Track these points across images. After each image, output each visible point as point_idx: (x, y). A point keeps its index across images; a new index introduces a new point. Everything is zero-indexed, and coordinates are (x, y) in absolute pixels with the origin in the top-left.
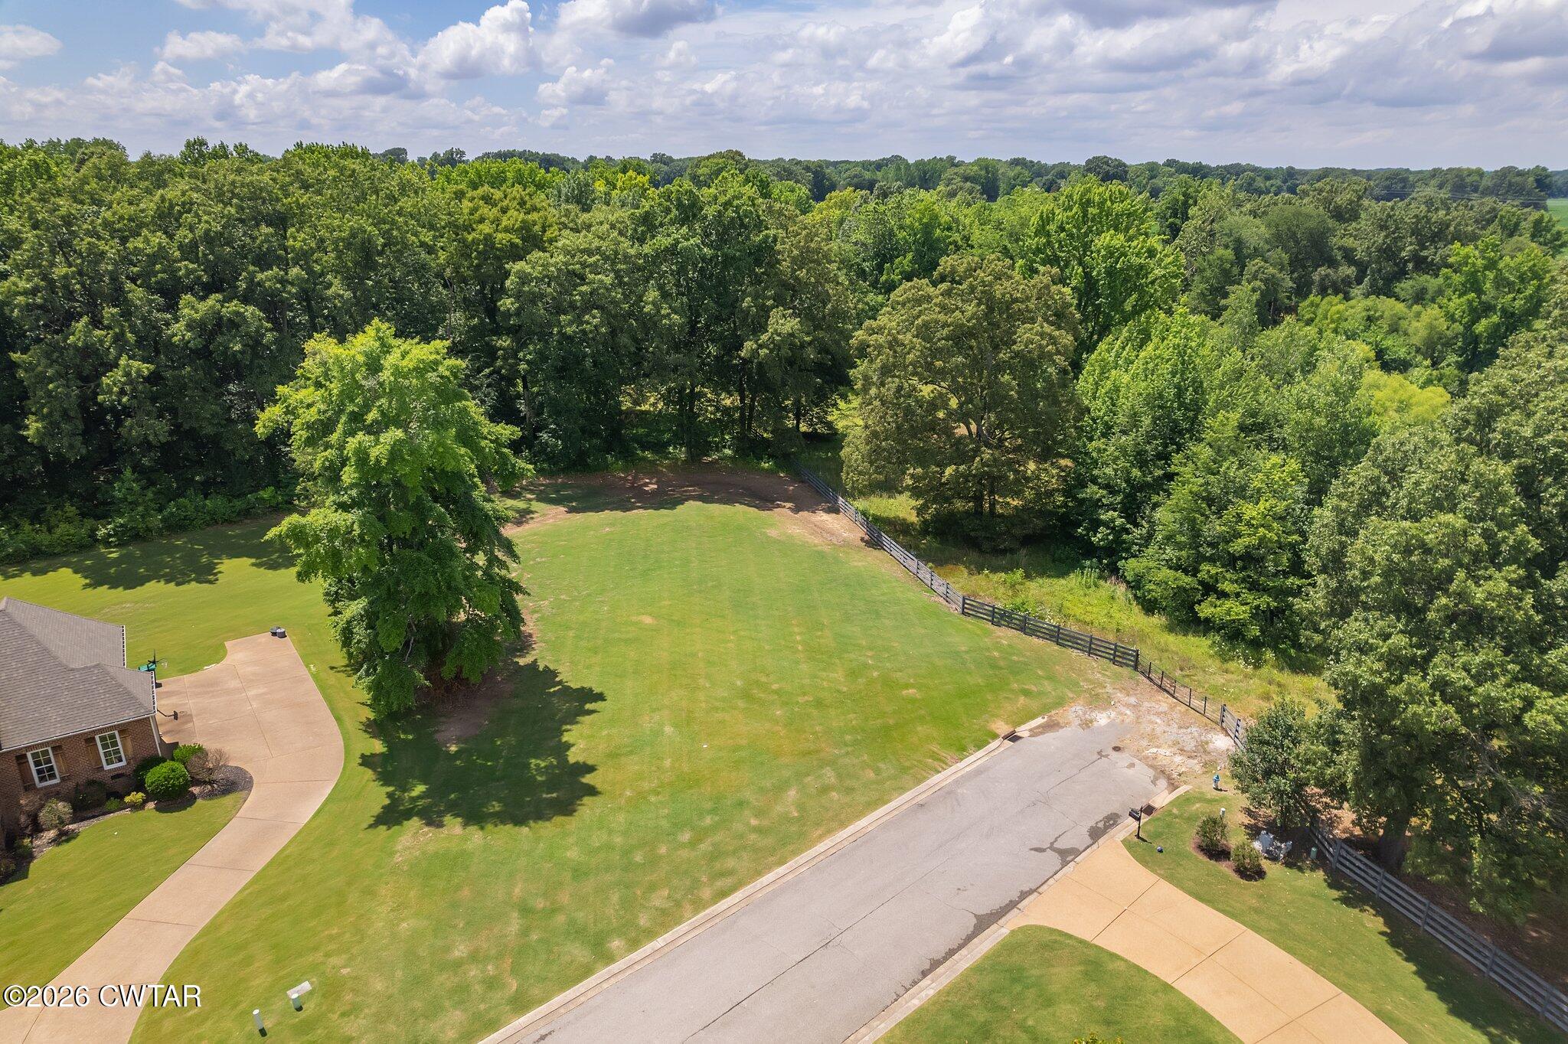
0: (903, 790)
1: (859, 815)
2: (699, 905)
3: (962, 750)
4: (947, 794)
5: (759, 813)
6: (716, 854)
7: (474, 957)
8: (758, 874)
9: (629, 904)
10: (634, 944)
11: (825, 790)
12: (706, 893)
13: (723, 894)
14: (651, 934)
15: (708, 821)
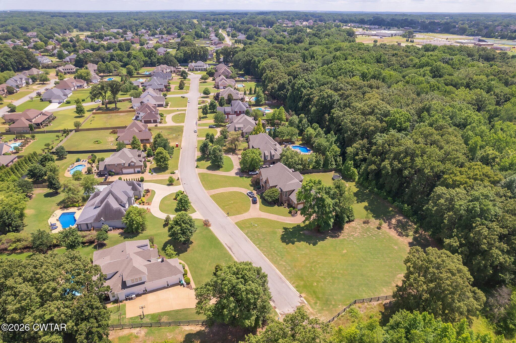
0: (285, 277)
1: (279, 271)
2: (263, 253)
3: (296, 287)
4: (283, 282)
5: (280, 260)
6: (272, 255)
7: (258, 236)
8: (268, 259)
9: (264, 247)
10: (258, 247)
11: (285, 267)
12: (265, 253)
13: (265, 255)
14: (259, 249)
15: (279, 254)
